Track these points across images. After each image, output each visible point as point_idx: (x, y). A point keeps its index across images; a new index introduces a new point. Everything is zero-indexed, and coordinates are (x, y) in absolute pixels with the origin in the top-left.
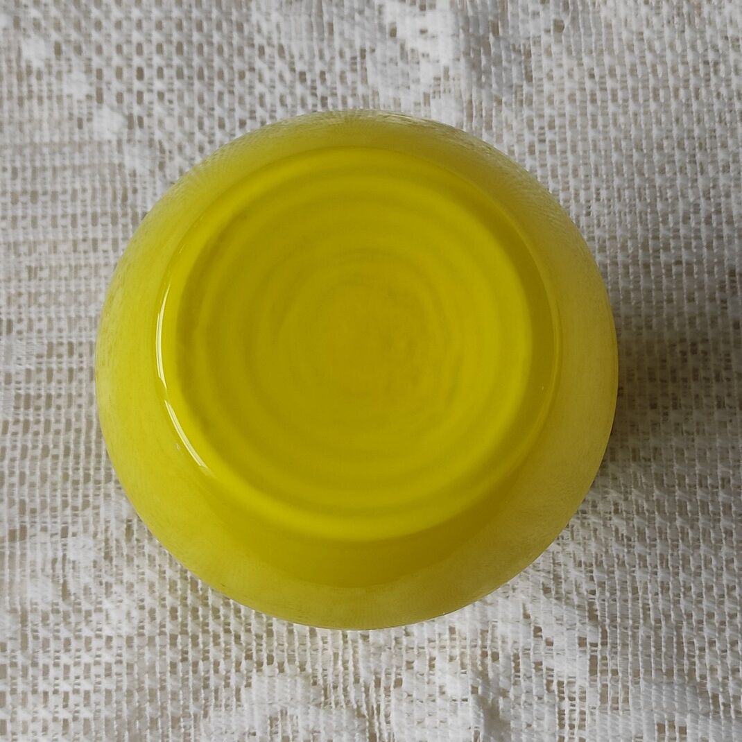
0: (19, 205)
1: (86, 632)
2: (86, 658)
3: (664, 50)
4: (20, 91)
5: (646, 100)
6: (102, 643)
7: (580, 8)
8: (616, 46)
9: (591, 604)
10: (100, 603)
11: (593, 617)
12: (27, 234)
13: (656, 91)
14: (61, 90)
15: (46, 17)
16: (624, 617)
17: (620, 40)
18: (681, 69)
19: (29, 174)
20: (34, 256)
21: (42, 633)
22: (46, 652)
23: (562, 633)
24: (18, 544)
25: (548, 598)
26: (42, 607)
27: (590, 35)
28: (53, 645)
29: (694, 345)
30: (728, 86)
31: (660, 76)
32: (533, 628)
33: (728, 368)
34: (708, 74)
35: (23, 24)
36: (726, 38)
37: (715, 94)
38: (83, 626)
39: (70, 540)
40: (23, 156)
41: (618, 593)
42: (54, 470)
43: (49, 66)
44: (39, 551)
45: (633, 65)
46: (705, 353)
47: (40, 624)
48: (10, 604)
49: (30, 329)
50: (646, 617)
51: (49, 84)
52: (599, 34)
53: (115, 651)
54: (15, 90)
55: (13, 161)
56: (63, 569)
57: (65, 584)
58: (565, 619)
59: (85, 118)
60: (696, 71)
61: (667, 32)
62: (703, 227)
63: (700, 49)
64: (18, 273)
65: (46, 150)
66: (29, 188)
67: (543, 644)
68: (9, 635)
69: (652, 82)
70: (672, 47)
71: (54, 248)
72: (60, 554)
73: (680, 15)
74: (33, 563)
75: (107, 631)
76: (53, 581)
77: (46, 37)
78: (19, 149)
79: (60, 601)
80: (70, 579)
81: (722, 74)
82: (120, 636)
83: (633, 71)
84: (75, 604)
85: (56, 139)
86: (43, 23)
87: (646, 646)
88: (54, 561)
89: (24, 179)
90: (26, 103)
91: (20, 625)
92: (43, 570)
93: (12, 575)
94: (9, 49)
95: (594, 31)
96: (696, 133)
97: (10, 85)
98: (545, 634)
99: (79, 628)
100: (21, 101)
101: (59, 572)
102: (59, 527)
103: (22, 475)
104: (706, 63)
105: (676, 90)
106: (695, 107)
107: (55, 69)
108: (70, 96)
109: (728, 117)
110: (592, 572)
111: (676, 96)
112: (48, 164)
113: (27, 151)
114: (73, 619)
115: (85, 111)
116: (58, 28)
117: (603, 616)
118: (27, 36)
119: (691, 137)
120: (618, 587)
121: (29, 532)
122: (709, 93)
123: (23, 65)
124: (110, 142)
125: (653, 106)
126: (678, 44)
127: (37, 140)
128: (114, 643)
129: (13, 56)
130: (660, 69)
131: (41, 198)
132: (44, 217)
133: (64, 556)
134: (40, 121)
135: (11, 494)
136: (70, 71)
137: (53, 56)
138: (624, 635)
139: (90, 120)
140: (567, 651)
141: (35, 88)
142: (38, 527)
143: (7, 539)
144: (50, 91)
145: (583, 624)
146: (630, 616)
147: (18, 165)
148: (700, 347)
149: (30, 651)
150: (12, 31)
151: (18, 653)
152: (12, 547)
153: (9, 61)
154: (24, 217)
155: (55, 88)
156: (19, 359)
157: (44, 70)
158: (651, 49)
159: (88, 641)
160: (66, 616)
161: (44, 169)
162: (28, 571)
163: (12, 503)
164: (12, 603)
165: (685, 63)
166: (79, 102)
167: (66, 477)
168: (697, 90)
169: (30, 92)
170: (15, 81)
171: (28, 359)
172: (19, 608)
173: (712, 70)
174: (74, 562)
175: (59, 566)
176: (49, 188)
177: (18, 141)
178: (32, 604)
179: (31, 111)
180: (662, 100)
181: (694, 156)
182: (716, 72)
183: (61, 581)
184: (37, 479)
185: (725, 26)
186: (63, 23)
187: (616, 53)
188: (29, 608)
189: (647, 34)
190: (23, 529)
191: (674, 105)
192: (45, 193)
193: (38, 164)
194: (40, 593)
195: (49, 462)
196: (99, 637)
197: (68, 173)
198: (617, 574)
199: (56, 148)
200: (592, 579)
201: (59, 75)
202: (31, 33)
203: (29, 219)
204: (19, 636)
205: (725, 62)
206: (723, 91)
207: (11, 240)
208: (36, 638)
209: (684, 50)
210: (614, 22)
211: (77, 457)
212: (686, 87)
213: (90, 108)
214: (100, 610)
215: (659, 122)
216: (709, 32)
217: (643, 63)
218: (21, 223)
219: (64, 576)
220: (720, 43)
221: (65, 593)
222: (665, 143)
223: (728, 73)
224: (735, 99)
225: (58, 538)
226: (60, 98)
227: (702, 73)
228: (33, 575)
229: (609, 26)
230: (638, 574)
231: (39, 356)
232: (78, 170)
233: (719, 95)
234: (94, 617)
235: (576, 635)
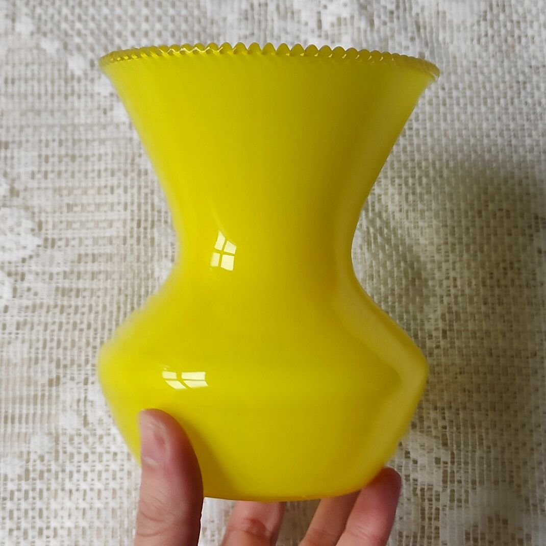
0: (63, 163)
1: (99, 449)
2: (99, 467)
3: (490, 73)
4: (66, 90)
5: (479, 105)
6: (110, 456)
7: (435, 45)
8: (459, 70)
9: (444, 435)
10: (109, 429)
11: (445, 444)
12: (67, 182)
13: (485, 99)
14: (93, 90)
15: (85, 42)
16: (466, 444)
17: (462, 66)
18: (501, 86)
19: (70, 143)
20: (72, 196)
21: (69, 449)
22: (71, 462)
23: (424, 455)
24: (54, 388)
25: (415, 431)
26: (70, 431)
27: (442, 62)
28: (76, 458)
29: (511, 263)
30: (533, 97)
31: (488, 89)
32: (404, 452)
33: (534, 279)
34: (519, 89)
35: (70, 47)
36: (531, 67)
37: (523, 102)
38: (97, 445)
39: (90, 386)
40: (66, 131)
41: (462, 428)
42: (80, 338)
43: (86, 74)
44: (69, 393)
45: (471, 82)
46: (519, 269)
47: (68, 443)
48: (48, 429)
49: (67, 245)
50: (481, 444)
51: (86, 86)
52: (448, 62)
53: (119, 462)
54: (63, 89)
55: (60, 135)
56: (85, 406)
57: (85, 417)
58: (426, 445)
59: (108, 108)
60: (511, 87)
61: (492, 62)
62: (517, 188)
63: (514, 74)
64: (61, 207)
65: (82, 129)
66: (70, 153)
67: (411, 463)
68: (46, 450)
69: (482, 93)
70: (496, 72)
71: (85, 192)
72: (83, 396)
73: (501, 51)
74: (64, 402)
75: (113, 449)
76: (78, 414)
77: (85, 56)
78: (63, 128)
79: (82, 428)
80: (89, 413)
81: (529, 90)
82: (122, 452)
83: (470, 87)
84: (92, 430)
85: (89, 121)
86: (83, 47)
87: (481, 464)
88: (79, 401)
89: (67, 147)
90: (70, 99)
91: (54, 443)
92: (71, 407)
93: (50, 409)
94: (59, 63)
95: (444, 60)
96: (512, 126)
97: (60, 86)
98: (413, 455)
99: (94, 446)
100: (66, 97)
101: (82, 408)
102: (83, 377)
103: (59, 342)
104: (518, 82)
105: (499, 99)
106: (511, 110)
107: (90, 77)
108: (99, 94)
109: (532, 117)
110: (444, 413)
111: (499, 103)
112: (83, 137)
113: (70, 129)
114: (91, 440)
115: (109, 103)
116: (93, 50)
117: (452, 443)
118: (72, 55)
119: (508, 129)
120: (461, 424)
121: (62, 380)
122: (520, 102)
123: (69, 73)
124: (124, 123)
125: (483, 109)
126: (499, 70)
127: (76, 121)
128: (119, 457)
129: (62, 67)
130: (488, 85)
131: (78, 160)
132: (79, 172)
133: (86, 398)
134: (79, 110)
135: (51, 354)
136: (99, 78)
137: (88, 67)
138: (466, 456)
139: (112, 109)
140: (427, 467)
141: (76, 88)
142: (69, 376)
143: (47, 384)
144: (86, 90)
145: (438, 448)
146: (470, 444)
147: (63, 137)
148: (516, 265)
149: (60, 461)
150: (63, 51)
151: (53, 463)
152: (50, 391)
153: (59, 70)
154: (66, 171)
155: (89, 88)
156: (59, 263)
157: (83, 77)
158: (482, 73)
159: (101, 455)
160: (86, 438)
161: (80, 140)
162: (61, 407)
163: (51, 361)
164: (49, 428)
165: (504, 82)
166: (105, 97)
167: (88, 343)
168: (512, 99)
169: (73, 91)
170: (63, 83)
171: (65, 263)
172: (53, 431)
173: (521, 86)
174: (92, 402)
175: (82, 404)
176: (84, 153)
177: (63, 122)
178: (63, 429)
179: (73, 103)
180: (489, 105)
181: (510, 141)
182: (525, 88)
183: (83, 414)
184: (69, 344)
185: (530, 59)
186: (96, 47)
187: (459, 74)
188: (60, 431)
189: (479, 62)
190: (58, 378)
191: (497, 109)
192: (80, 156)
193: (76, 137)
194: (68, 422)
195: (77, 333)
196: (108, 452)
197: (96, 144)
198: (461, 415)
199: (89, 127)
200: (444, 418)
201: (92, 80)
202: (75, 52)
203: (69, 174)
204: (53, 451)
205: (531, 82)
206: (530, 101)
207: (57, 185)
208: (65, 452)
209: (504, 73)
210: (458, 55)
211: (96, 330)
212: (505, 97)
213: (112, 101)
214: (109, 435)
215: (487, 119)
216: (519, 63)
217: (477, 81)
218: (64, 175)
219: (85, 411)
220: (527, 70)
221: (86, 423)
222: (492, 133)
223: (532, 89)
224: (537, 106)
225: (82, 385)
226: (92, 96)
227: (515, 89)
228: (64, 410)
229: (455, 58)
230: (476, 415)
231: (72, 262)
232: (102, 142)
233: (526, 103)
234: (105, 439)
235: (434, 456)
